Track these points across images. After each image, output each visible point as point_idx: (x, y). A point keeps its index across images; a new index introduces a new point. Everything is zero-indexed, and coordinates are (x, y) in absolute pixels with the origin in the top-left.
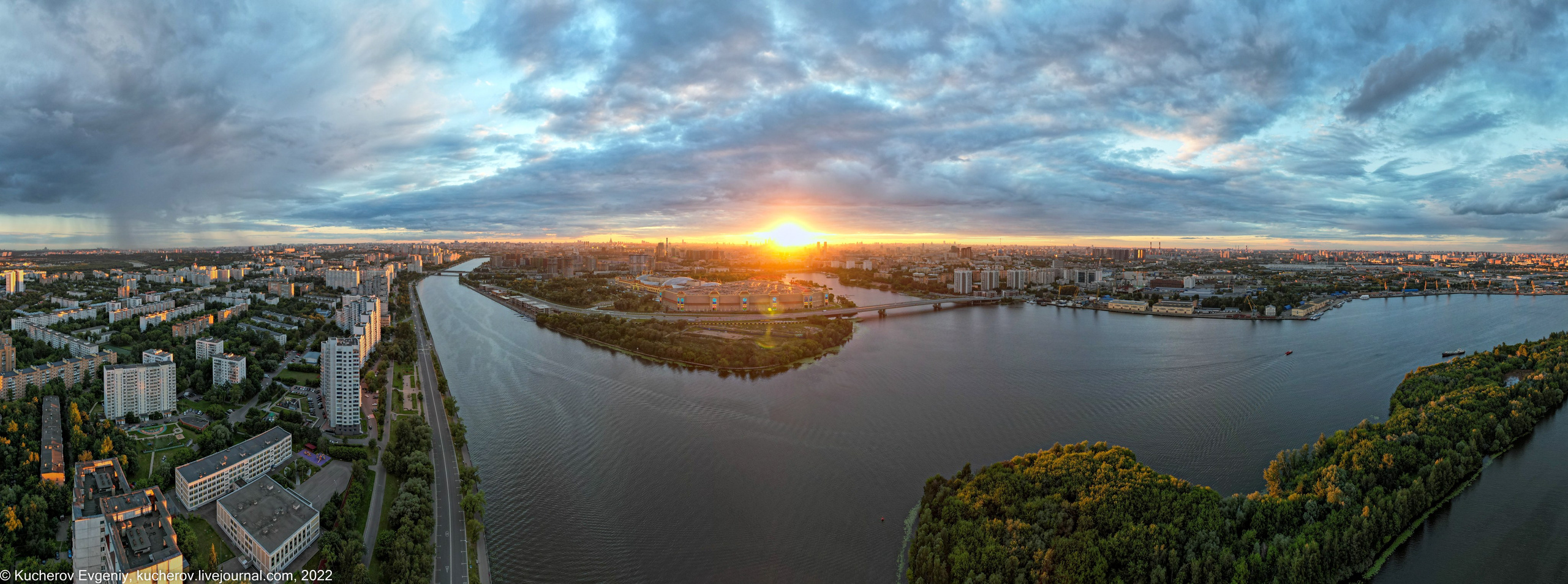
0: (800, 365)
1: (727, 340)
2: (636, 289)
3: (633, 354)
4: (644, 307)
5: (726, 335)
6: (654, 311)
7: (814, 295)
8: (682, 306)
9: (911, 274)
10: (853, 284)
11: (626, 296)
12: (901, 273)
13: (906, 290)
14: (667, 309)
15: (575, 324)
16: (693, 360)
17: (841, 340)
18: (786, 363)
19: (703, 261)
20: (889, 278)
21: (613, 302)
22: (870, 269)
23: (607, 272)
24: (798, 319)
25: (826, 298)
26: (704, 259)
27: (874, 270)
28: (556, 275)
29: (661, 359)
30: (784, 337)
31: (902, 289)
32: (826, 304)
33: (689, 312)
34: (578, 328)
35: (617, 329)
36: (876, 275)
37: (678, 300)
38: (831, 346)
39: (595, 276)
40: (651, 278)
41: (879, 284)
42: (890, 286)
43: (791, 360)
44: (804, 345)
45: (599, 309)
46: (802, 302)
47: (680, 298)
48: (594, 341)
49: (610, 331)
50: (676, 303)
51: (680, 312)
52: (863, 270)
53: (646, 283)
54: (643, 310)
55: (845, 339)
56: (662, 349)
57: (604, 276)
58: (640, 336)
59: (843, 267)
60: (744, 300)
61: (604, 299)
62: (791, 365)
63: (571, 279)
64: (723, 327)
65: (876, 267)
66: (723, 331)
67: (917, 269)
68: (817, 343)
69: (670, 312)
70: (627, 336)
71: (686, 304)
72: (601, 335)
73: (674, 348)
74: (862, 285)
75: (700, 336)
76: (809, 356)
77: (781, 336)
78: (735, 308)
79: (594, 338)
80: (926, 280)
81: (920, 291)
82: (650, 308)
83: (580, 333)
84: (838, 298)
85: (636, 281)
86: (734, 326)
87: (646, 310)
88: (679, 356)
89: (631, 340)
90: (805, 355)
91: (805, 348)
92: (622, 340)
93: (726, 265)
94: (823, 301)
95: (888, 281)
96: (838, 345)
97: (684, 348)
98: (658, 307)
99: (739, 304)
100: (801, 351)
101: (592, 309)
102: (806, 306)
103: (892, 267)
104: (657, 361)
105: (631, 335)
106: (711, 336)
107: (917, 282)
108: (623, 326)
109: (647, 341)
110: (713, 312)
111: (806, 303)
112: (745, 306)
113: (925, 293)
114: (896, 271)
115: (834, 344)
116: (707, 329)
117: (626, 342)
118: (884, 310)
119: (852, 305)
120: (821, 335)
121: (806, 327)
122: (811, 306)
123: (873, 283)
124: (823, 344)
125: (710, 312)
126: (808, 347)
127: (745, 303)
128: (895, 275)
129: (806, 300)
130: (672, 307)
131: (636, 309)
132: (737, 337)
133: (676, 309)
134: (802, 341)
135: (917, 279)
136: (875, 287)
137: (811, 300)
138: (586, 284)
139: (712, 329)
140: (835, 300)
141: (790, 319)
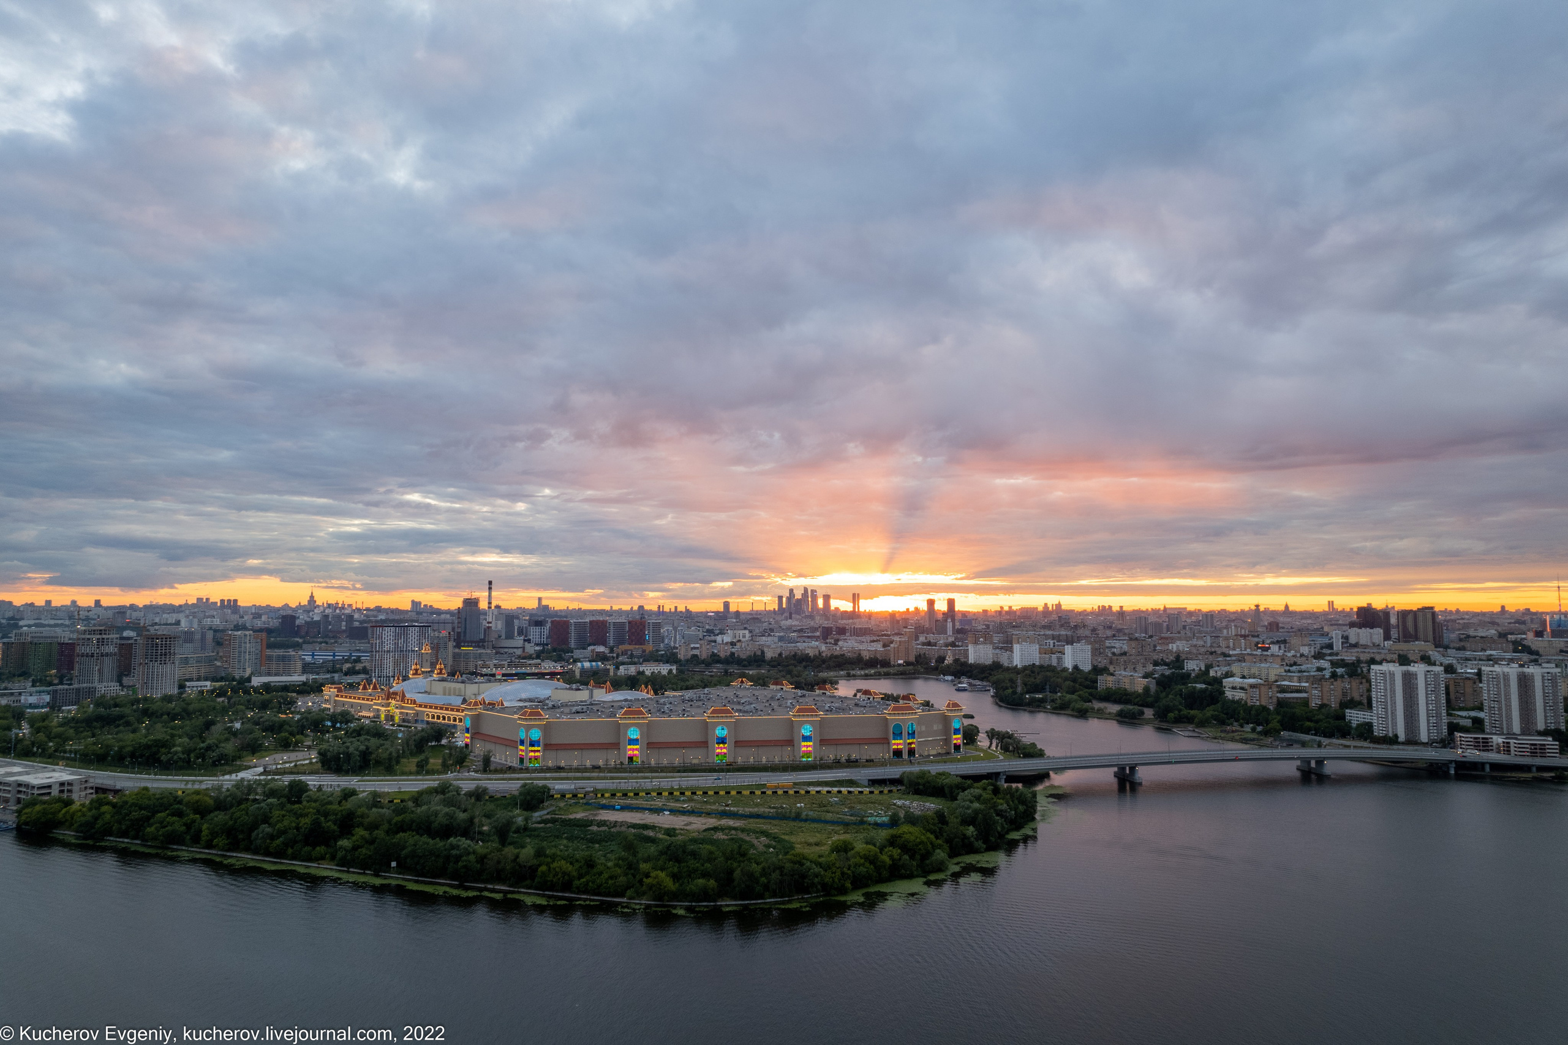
0: (883, 896)
1: (670, 832)
2: (390, 718)
3: (378, 881)
4: (415, 760)
5: (666, 820)
6: (446, 767)
7: (920, 721)
8: (537, 752)
9: (1218, 681)
10: (1035, 706)
11: (359, 732)
12: (1186, 677)
13: (1202, 724)
14: (487, 761)
15: (180, 814)
16: (567, 886)
17: (1001, 836)
18: (843, 891)
19: (601, 649)
20: (1147, 689)
21: (314, 755)
22: (1086, 667)
23: (298, 678)
24: (874, 782)
25: (957, 731)
26: (604, 644)
27: (1097, 670)
28: (108, 688)
29: (467, 889)
30: (833, 823)
31: (1189, 720)
32: (957, 747)
33: (559, 769)
34: (188, 826)
35: (326, 815)
36: (1105, 682)
37: (522, 735)
38: (972, 850)
39: (256, 690)
40: (439, 687)
41: (1114, 708)
42: (1149, 713)
43: (859, 882)
44: (892, 842)
45: (265, 773)
46: (886, 741)
47: (528, 728)
48: (247, 858)
49: (305, 821)
50: (512, 744)
51: (527, 770)
52: (1065, 670)
53: (420, 698)
54: (414, 768)
55: (1015, 835)
56: (472, 858)
57: (286, 688)
58: (401, 828)
59: (1005, 662)
60: (720, 732)
61: (285, 745)
62: (857, 897)
63: (168, 699)
64: (659, 803)
65: (1102, 662)
66: (658, 811)
67: (1235, 668)
68: (932, 837)
69: (496, 771)
70: (360, 832)
71: (548, 747)
72: (272, 837)
73: (510, 851)
74: (1061, 708)
75: (591, 823)
76: (910, 877)
77: (826, 822)
78: (695, 757)
79: (247, 850)
80: (1266, 699)
81: (1248, 728)
82: (435, 762)
83: (196, 840)
84: (992, 734)
85: (389, 696)
86: (690, 800)
87: (422, 769)
88: (523, 875)
89: (372, 842)
90: (897, 873)
91: (896, 852)
92: (344, 843)
93: (671, 657)
94: (947, 741)
95: (1144, 700)
96: (992, 848)
97: (539, 853)
98: (460, 759)
99: (704, 744)
100: (885, 858)
101: (242, 775)
102: (898, 753)
103: (1156, 664)
104: (455, 892)
105: (373, 827)
106: (622, 824)
107: (1239, 702)
108: (348, 805)
109: (425, 838)
110: (630, 767)
111: (897, 744)
112: (721, 749)
113: (1266, 733)
114: (1168, 672)
115: (980, 844)
116: (612, 808)
117: (355, 848)
118: (1133, 769)
119: (1031, 752)
120: (941, 817)
121: (899, 803)
122: (911, 752)
123: (1097, 705)
124: (949, 841)
125: (619, 769)
126: (905, 848)
127: (722, 741)
128: (1164, 683)
129: (898, 735)
130: (501, 757)
131: (389, 767)
132: (699, 824)
133: (515, 763)
134: (883, 834)
135: (1239, 695)
136: (1101, 715)
137: (912, 735)
138: (224, 711)
139: (623, 808)
140: (983, 741)
141: (851, 783)
